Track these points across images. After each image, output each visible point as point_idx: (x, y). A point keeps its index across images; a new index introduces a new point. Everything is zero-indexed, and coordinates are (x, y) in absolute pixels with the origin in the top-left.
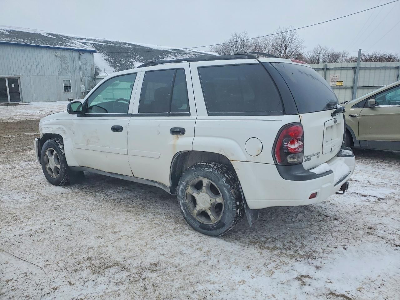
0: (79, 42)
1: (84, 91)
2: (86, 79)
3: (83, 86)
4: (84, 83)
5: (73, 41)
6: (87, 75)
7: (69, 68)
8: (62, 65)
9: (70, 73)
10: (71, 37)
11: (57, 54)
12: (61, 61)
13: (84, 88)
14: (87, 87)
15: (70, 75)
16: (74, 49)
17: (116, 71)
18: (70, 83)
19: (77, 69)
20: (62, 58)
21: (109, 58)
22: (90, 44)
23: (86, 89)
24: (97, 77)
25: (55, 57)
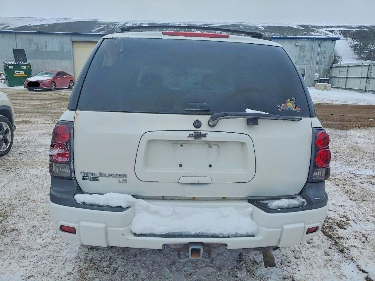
0: (326, 30)
1: (318, 80)
2: (323, 67)
3: (318, 74)
4: (319, 72)
5: (320, 30)
6: (324, 64)
7: (307, 57)
8: (300, 55)
9: (306, 62)
10: (320, 26)
11: (297, 44)
12: (300, 50)
13: (318, 77)
14: (321, 75)
15: (306, 63)
16: (315, 38)
17: (360, 59)
18: (305, 72)
19: (314, 57)
20: (301, 48)
21: (356, 44)
22: (337, 32)
23: (320, 77)
24: (334, 65)
25: (295, 47)
